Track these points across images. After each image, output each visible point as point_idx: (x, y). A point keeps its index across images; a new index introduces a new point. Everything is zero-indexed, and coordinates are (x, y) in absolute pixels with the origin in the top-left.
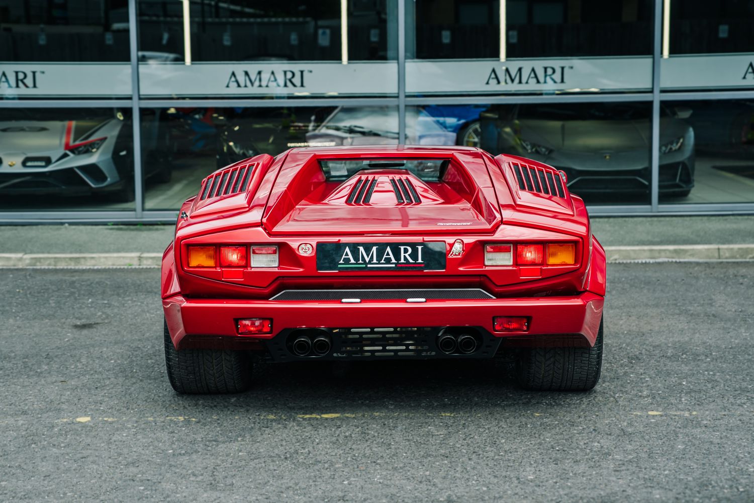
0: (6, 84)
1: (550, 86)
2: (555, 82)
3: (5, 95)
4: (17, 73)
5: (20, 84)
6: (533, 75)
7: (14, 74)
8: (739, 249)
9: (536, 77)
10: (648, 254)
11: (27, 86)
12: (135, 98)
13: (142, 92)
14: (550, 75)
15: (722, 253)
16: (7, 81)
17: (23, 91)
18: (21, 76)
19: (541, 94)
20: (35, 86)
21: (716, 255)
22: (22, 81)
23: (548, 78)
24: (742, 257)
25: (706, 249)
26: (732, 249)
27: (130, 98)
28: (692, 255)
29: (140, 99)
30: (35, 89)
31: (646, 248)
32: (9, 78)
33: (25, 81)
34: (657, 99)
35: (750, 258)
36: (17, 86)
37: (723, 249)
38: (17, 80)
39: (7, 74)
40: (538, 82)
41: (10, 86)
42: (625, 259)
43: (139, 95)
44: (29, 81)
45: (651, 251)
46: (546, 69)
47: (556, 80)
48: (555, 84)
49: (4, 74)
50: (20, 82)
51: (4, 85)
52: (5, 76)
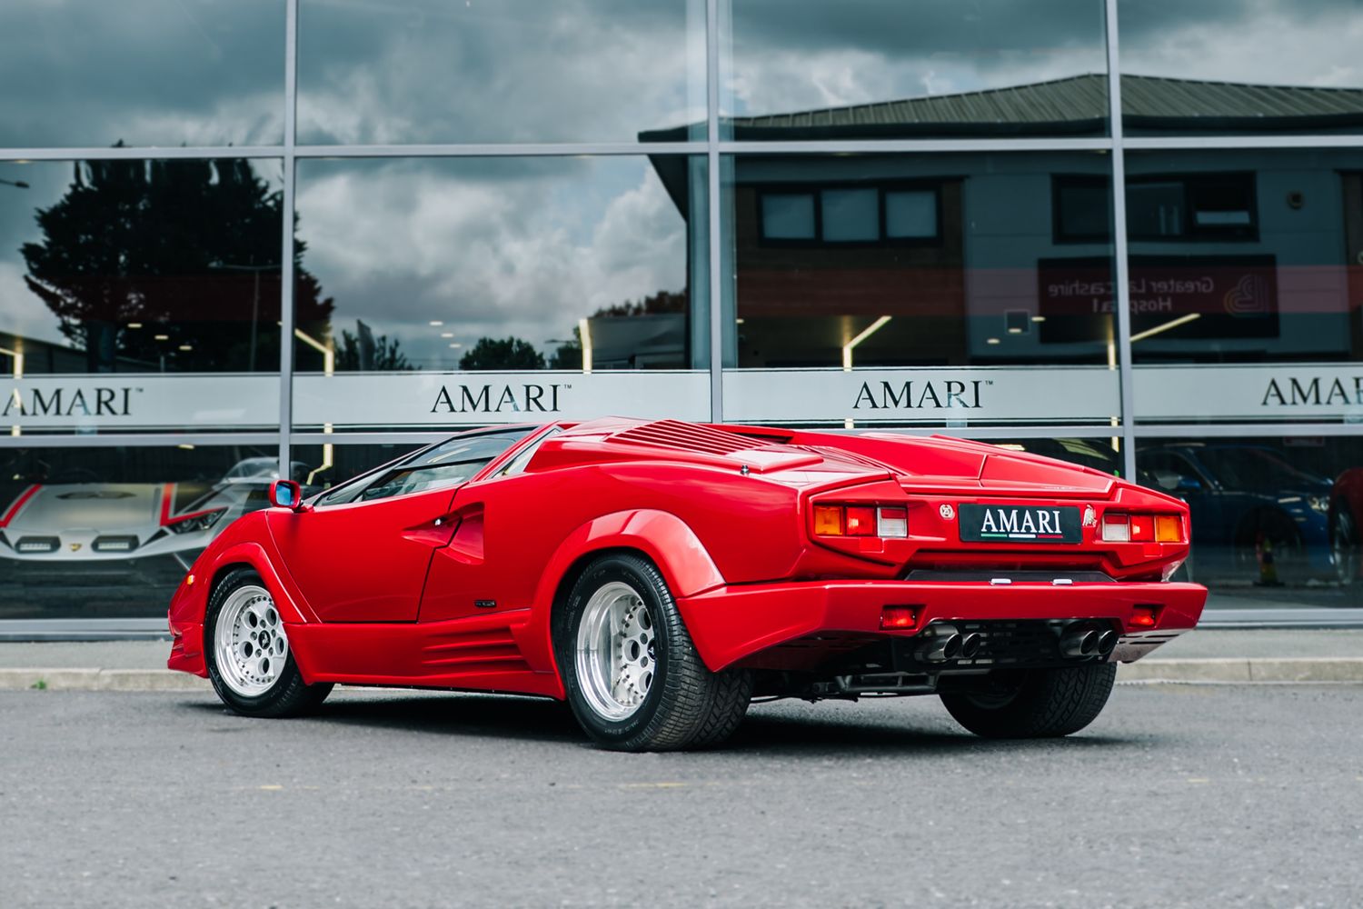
0: (81, 410)
1: (957, 412)
2: (965, 406)
3: (78, 426)
4: (99, 391)
5: (103, 408)
6: (928, 394)
7: (95, 393)
8: (1282, 664)
9: (934, 397)
11: (113, 412)
12: (285, 429)
13: (295, 421)
14: (956, 395)
15: (1254, 671)
18: (105, 396)
20: (126, 412)
21: (1246, 673)
22: (106, 403)
23: (953, 399)
24: (1287, 677)
25: (1227, 665)
26: (1271, 664)
27: (277, 431)
29: (292, 431)
30: (126, 417)
32: (86, 399)
33: (112, 404)
35: (1301, 680)
36: (99, 412)
37: (1255, 664)
38: (99, 402)
39: (83, 393)
40: (938, 405)
41: (87, 413)
43: (291, 425)
44: (117, 404)
46: (949, 384)
47: (967, 403)
48: (966, 409)
49: (79, 393)
50: (103, 407)
51: (78, 411)
52: (81, 397)
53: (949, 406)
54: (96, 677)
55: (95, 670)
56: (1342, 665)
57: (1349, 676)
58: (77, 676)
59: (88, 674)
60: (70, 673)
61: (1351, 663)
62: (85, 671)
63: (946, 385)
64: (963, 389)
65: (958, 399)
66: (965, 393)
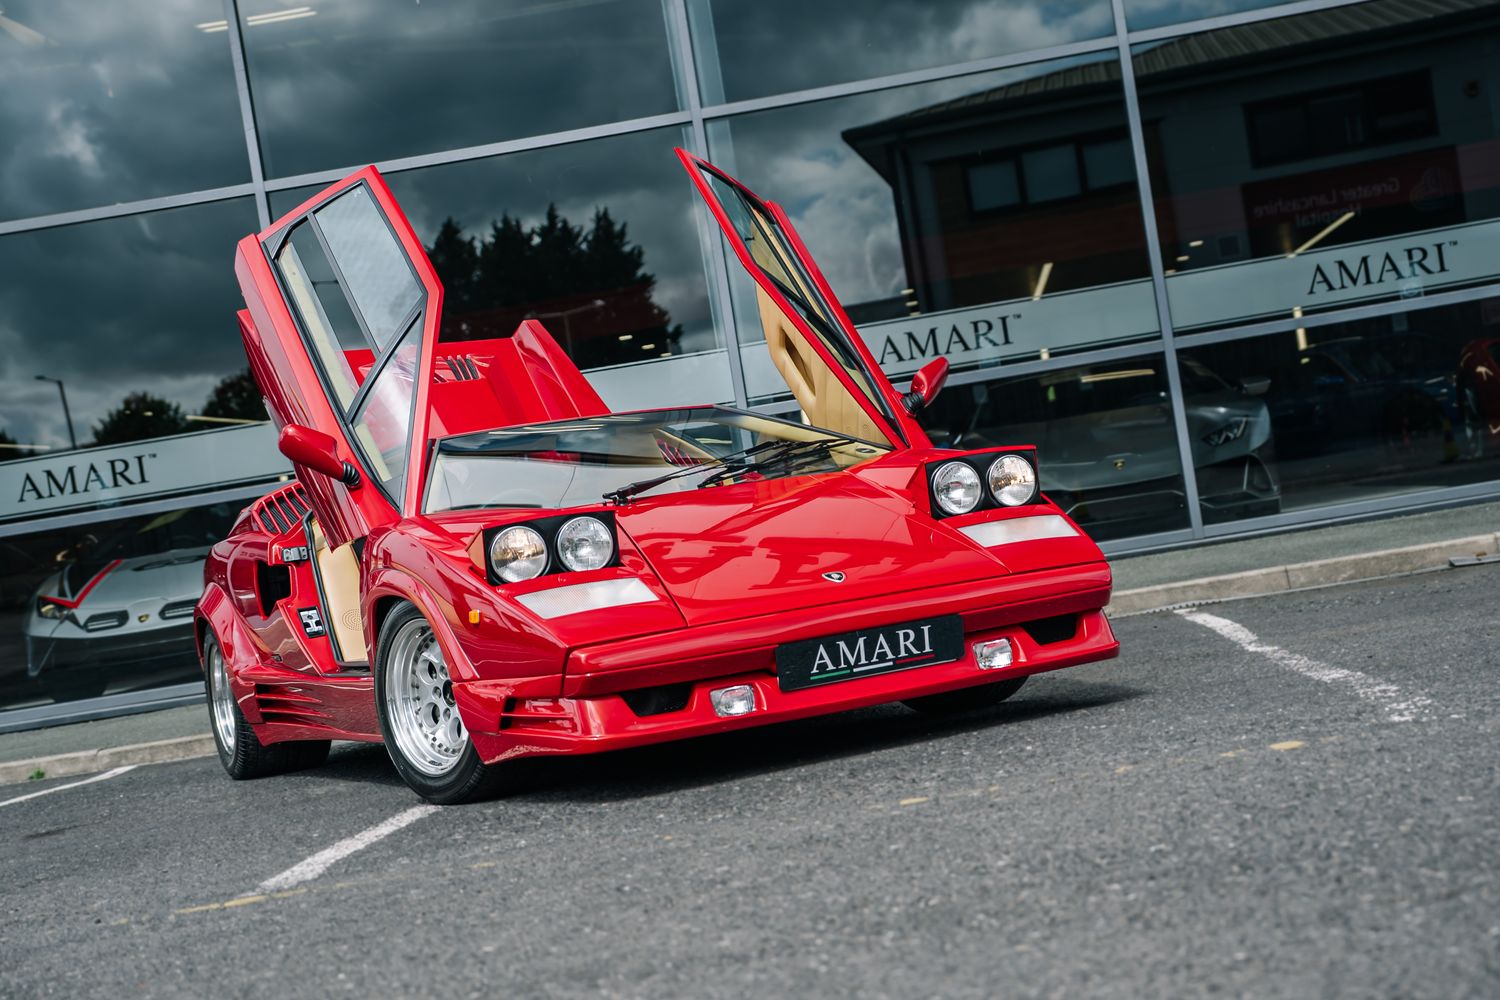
0: (98, 484)
1: (987, 352)
2: (995, 344)
3: (97, 502)
4: (112, 463)
5: (120, 480)
6: (955, 338)
7: (109, 465)
8: (1323, 567)
9: (962, 340)
10: (1164, 597)
11: (130, 482)
14: (984, 334)
16: (99, 478)
17: (126, 490)
18: (120, 467)
19: (976, 367)
20: (143, 480)
21: (1283, 582)
22: (121, 474)
23: (982, 339)
24: (1327, 579)
25: (1263, 575)
28: (1241, 589)
30: (144, 485)
31: (1159, 587)
32: (102, 474)
33: (127, 474)
34: (1169, 347)
35: (1344, 580)
36: (116, 484)
38: (114, 474)
39: (97, 467)
40: (967, 348)
41: (104, 486)
42: (1125, 612)
44: (133, 473)
45: (1169, 591)
46: (975, 324)
47: (997, 341)
48: (996, 347)
49: (92, 468)
50: (119, 477)
51: (95, 486)
52: (95, 471)
53: (978, 346)
54: (94, 759)
55: (93, 752)
56: (1388, 558)
57: (1396, 568)
58: (75, 760)
59: (86, 757)
60: (67, 759)
61: (1397, 555)
62: (81, 754)
63: (972, 326)
64: (990, 327)
65: (987, 339)
66: (993, 332)
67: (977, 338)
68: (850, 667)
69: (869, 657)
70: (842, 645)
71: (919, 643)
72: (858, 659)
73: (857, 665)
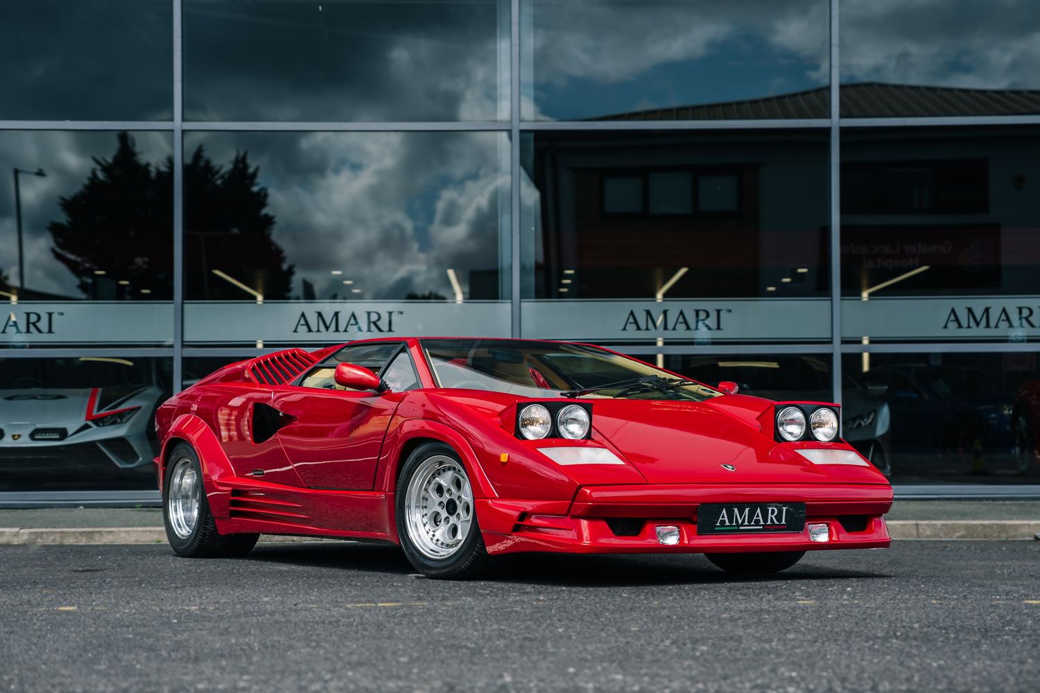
1: (703, 333)
4: (28, 315)
5: (32, 328)
6: (681, 320)
7: (25, 317)
8: (943, 525)
9: (685, 322)
11: (40, 331)
14: (703, 320)
15: (921, 531)
17: (35, 337)
18: (33, 318)
19: (692, 343)
20: (49, 331)
21: (915, 532)
22: (34, 324)
23: (700, 323)
24: (946, 535)
26: (934, 526)
30: (50, 335)
33: (38, 325)
34: (837, 350)
36: (28, 331)
37: (922, 525)
38: (28, 323)
40: (688, 328)
41: (19, 332)
44: (43, 325)
46: (697, 312)
47: (711, 326)
48: (710, 331)
53: (697, 329)
56: (991, 526)
57: (996, 534)
63: (694, 313)
64: (708, 315)
65: (704, 323)
66: (709, 319)
67: (697, 322)
68: (738, 525)
69: (749, 521)
70: (736, 510)
71: (779, 517)
72: (744, 521)
73: (742, 525)
